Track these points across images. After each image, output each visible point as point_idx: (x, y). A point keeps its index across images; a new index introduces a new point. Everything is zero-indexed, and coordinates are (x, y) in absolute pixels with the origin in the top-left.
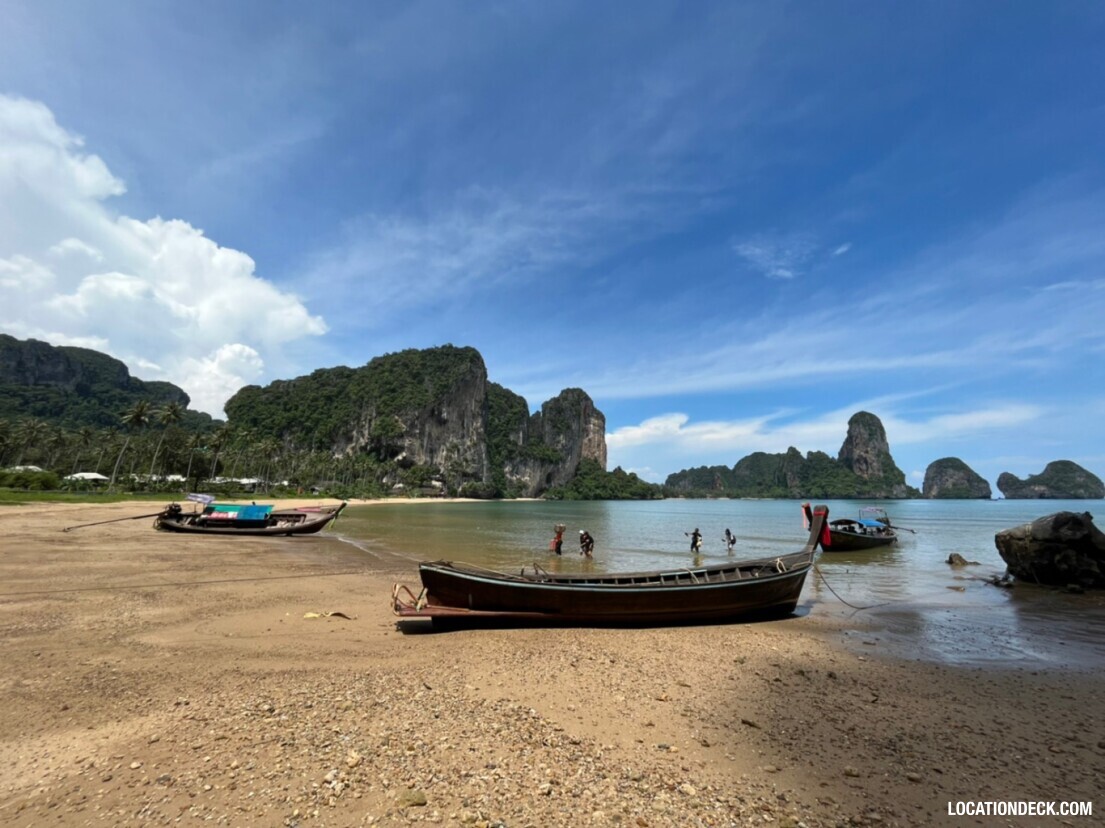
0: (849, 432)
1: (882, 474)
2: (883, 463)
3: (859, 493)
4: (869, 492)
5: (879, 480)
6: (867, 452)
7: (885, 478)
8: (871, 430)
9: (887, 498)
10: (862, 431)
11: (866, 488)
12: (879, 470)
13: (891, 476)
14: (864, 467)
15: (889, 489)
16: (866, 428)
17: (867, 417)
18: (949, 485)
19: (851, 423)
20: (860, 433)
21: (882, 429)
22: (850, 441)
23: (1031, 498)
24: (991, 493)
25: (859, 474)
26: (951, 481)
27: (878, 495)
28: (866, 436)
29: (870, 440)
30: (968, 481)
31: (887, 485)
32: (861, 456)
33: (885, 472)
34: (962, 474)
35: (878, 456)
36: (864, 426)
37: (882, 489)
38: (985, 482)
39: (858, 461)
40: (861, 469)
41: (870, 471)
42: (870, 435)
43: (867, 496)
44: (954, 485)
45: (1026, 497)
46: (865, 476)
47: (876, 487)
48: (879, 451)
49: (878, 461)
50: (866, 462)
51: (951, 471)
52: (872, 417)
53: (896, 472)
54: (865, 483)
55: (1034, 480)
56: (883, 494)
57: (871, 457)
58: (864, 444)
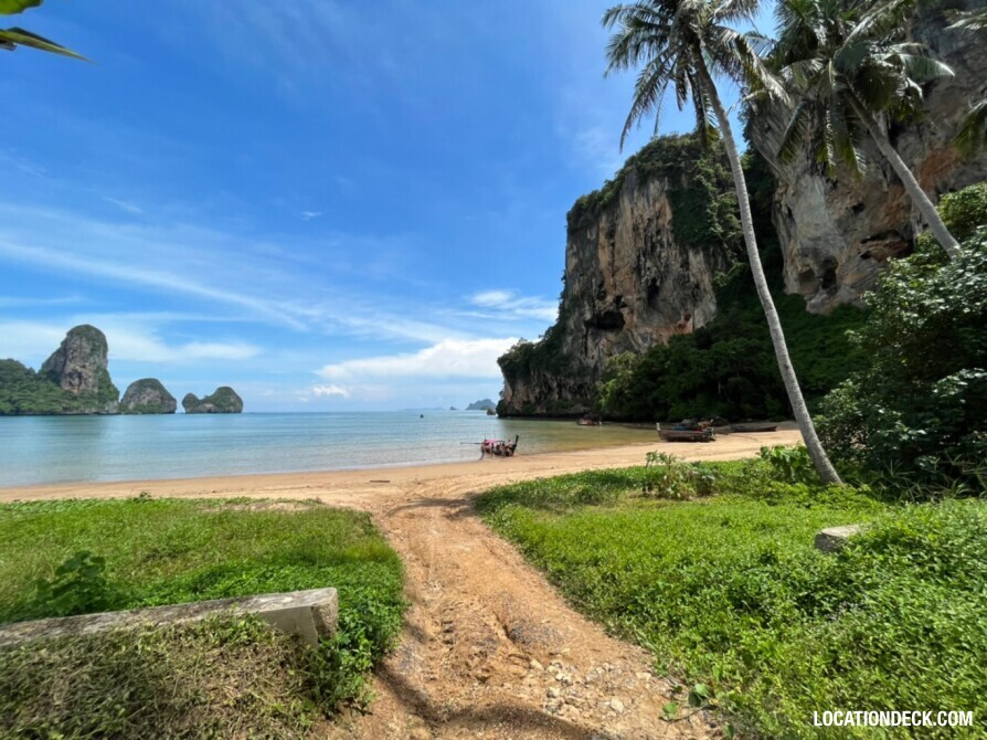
0: (65, 343)
1: (96, 390)
2: (100, 380)
3: (65, 409)
4: (77, 408)
5: (92, 396)
6: (84, 367)
7: (99, 394)
8: (94, 345)
9: (98, 414)
10: (84, 344)
11: (75, 404)
12: (94, 386)
13: (106, 393)
14: (76, 381)
15: (101, 405)
16: (87, 342)
17: (94, 332)
18: (145, 402)
19: (71, 333)
20: (81, 346)
21: (105, 345)
22: (64, 351)
23: (202, 413)
24: (176, 408)
25: (67, 388)
26: (147, 398)
27: (87, 412)
28: (88, 351)
29: (91, 355)
30: (162, 398)
31: (100, 402)
32: (76, 371)
33: (100, 388)
34: (157, 393)
35: (96, 372)
36: (88, 340)
37: (94, 404)
38: (174, 400)
39: (71, 375)
40: (71, 384)
41: (83, 386)
42: (92, 350)
43: (75, 412)
44: (149, 402)
45: (200, 412)
46: (75, 391)
47: (87, 403)
48: (99, 367)
49: (95, 377)
50: (80, 376)
51: (149, 390)
52: (99, 333)
53: (112, 389)
54: (75, 398)
55: (207, 400)
56: (94, 410)
57: (88, 372)
58: (83, 358)
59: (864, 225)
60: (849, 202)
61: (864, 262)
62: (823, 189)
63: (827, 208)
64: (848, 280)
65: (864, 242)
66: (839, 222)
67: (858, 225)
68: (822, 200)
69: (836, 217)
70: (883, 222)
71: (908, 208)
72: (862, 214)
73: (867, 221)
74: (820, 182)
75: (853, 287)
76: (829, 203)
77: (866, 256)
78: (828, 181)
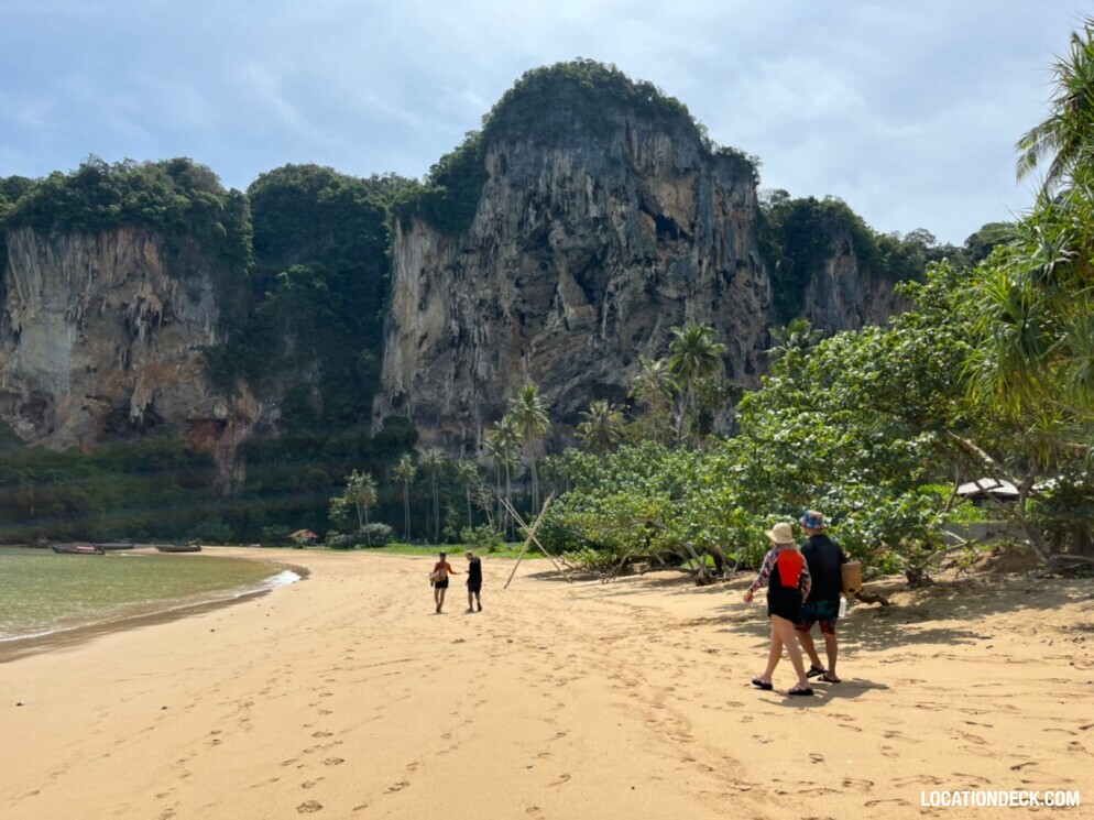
59: (91, 384)
60: (88, 361)
61: (82, 413)
62: (74, 340)
63: (70, 355)
64: (70, 423)
65: (88, 397)
66: (75, 372)
67: (86, 382)
68: (70, 347)
69: (74, 366)
70: (106, 390)
71: (131, 391)
72: (93, 374)
73: (95, 382)
74: (75, 333)
75: (72, 429)
76: (74, 352)
77: (84, 408)
78: (81, 336)
